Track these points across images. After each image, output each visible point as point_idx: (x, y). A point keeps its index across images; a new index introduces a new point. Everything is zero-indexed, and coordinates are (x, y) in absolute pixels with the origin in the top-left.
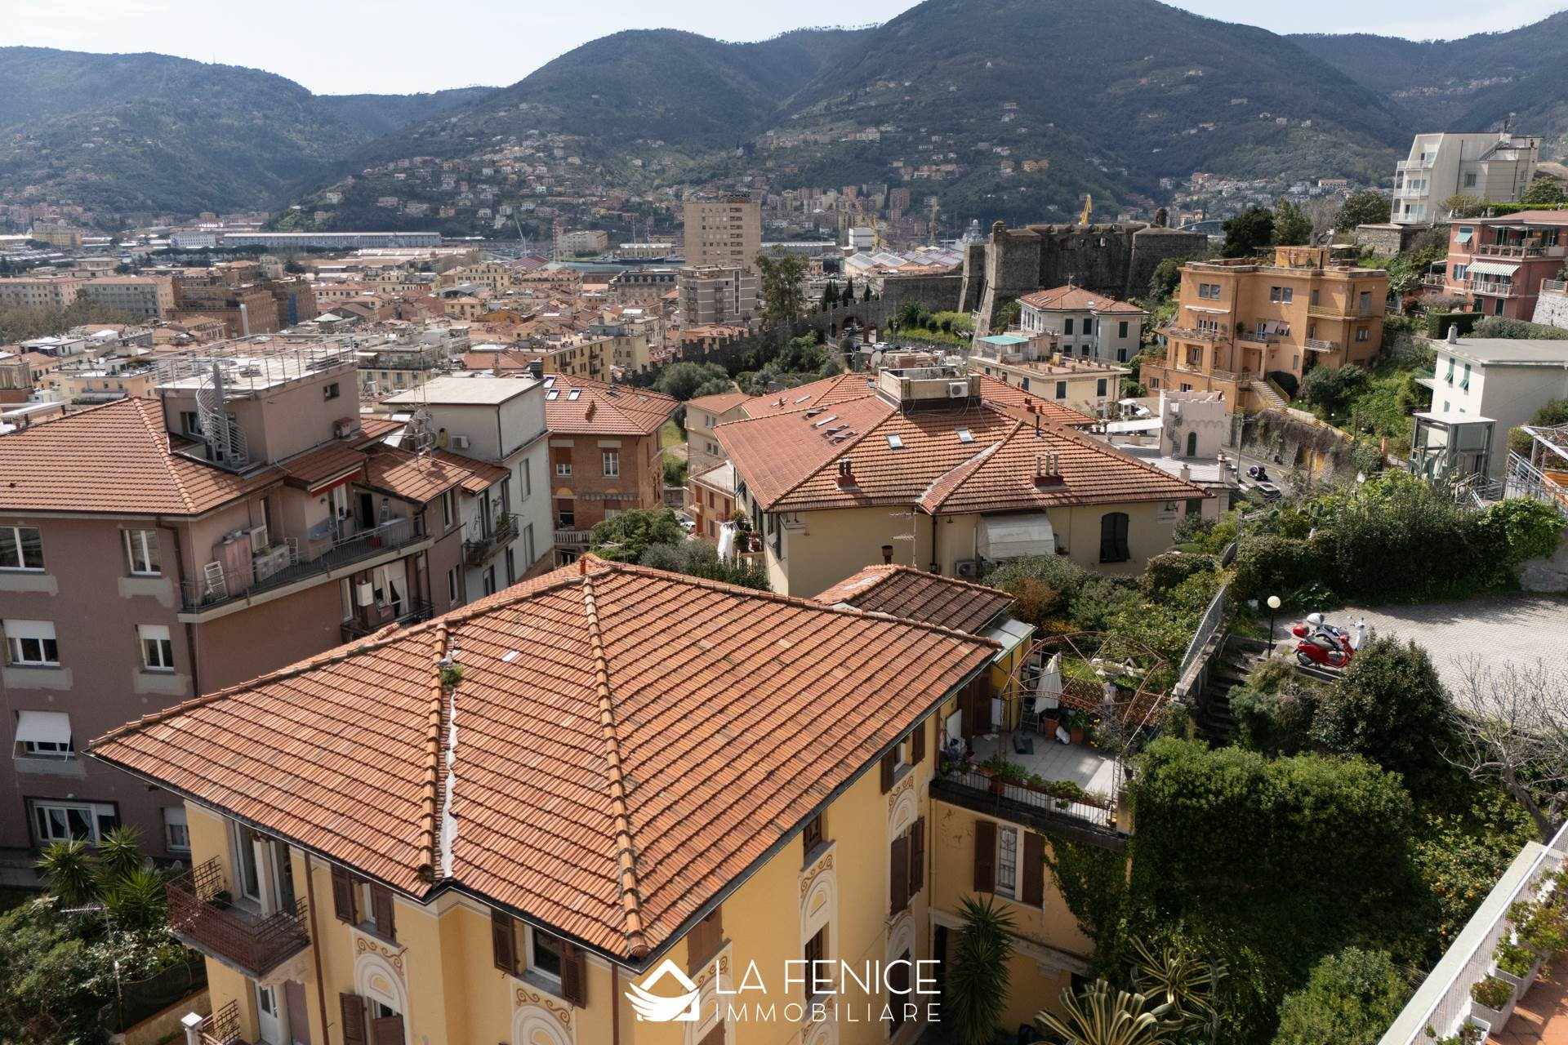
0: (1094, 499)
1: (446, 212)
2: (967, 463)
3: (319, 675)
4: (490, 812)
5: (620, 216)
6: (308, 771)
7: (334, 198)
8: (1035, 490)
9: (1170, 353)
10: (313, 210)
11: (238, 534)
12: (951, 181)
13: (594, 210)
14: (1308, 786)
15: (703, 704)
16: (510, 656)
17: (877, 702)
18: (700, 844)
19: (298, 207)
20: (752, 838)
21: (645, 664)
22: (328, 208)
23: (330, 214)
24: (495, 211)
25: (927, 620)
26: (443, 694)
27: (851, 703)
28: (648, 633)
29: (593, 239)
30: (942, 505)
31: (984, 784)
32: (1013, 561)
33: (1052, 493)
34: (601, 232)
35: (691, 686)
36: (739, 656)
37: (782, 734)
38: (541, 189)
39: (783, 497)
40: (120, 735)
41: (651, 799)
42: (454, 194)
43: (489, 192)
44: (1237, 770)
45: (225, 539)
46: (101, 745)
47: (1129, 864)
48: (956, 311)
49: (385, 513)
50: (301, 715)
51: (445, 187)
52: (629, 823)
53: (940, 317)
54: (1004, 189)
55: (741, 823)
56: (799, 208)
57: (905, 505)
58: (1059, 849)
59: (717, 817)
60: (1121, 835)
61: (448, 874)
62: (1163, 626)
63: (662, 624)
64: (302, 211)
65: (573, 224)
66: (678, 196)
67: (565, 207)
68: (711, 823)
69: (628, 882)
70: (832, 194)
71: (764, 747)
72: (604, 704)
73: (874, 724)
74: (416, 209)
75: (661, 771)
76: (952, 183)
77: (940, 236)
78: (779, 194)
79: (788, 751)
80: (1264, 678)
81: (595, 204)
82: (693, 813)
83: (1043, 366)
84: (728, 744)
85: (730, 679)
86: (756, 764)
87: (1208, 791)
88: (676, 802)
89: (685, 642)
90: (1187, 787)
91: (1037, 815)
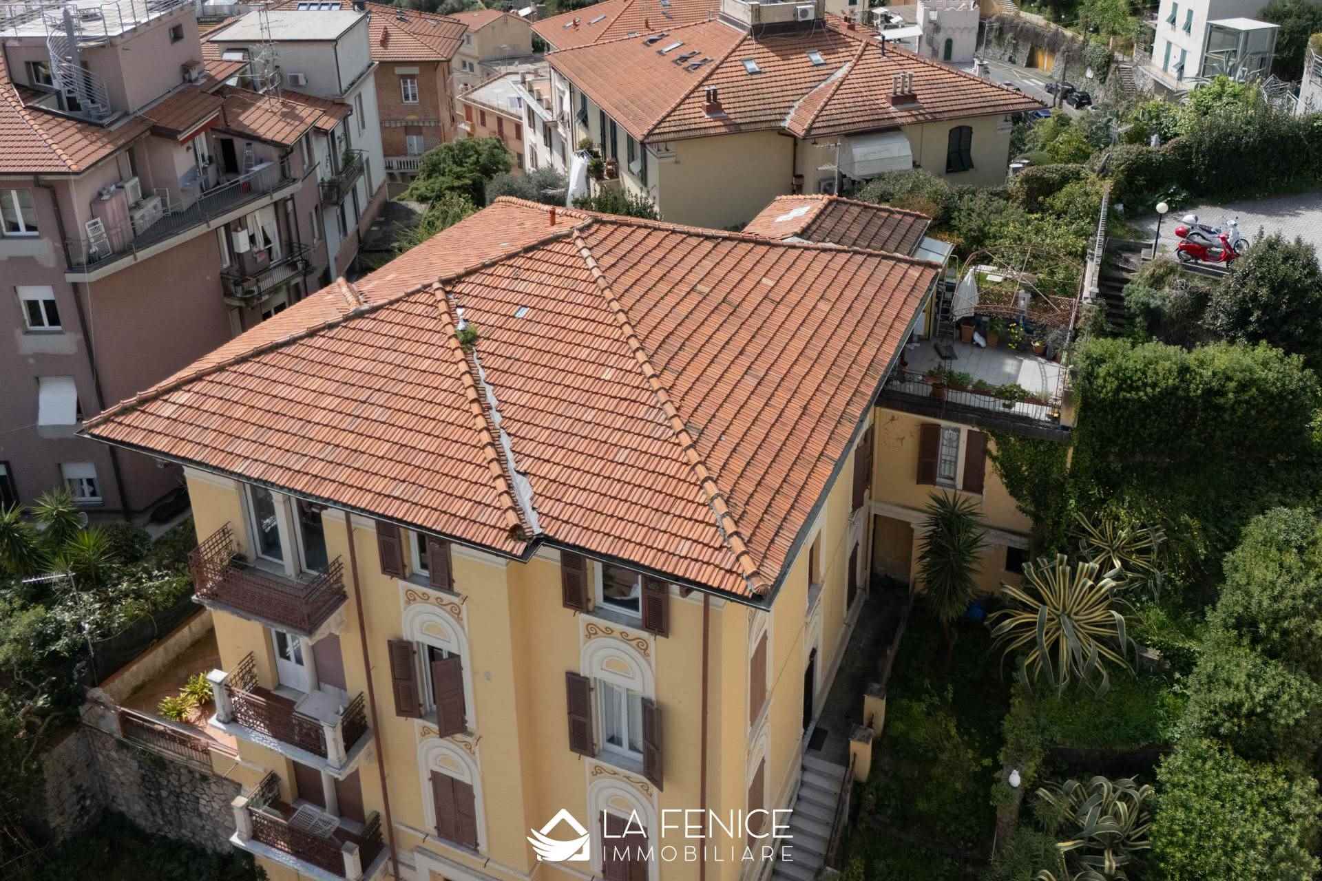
0: (946, 115)
2: (823, 85)
3: (318, 341)
4: (560, 468)
6: (348, 440)
8: (892, 108)
11: (113, 188)
14: (1229, 373)
15: (723, 347)
16: (523, 313)
17: (863, 331)
18: (774, 481)
20: (812, 471)
21: (659, 312)
25: (868, 246)
26: (465, 353)
27: (843, 333)
28: (648, 282)
30: (811, 128)
31: (926, 390)
32: (880, 177)
33: (909, 110)
35: (707, 330)
36: (735, 298)
37: (800, 370)
39: (656, 127)
40: (116, 414)
41: (716, 444)
44: (1167, 364)
45: (100, 194)
46: (97, 425)
47: (1070, 452)
49: (249, 158)
50: (316, 384)
52: (708, 469)
55: (798, 458)
57: (772, 129)
58: (1002, 443)
59: (777, 455)
60: (1065, 428)
61: (538, 531)
62: (1059, 236)
63: (658, 272)
68: (773, 461)
69: (730, 527)
71: (791, 384)
72: (641, 356)
73: (869, 352)
75: (714, 416)
79: (809, 387)
80: (1152, 275)
82: (756, 453)
84: (759, 384)
85: (735, 322)
86: (789, 401)
87: (1145, 385)
88: (738, 444)
89: (685, 288)
90: (1126, 382)
91: (982, 417)
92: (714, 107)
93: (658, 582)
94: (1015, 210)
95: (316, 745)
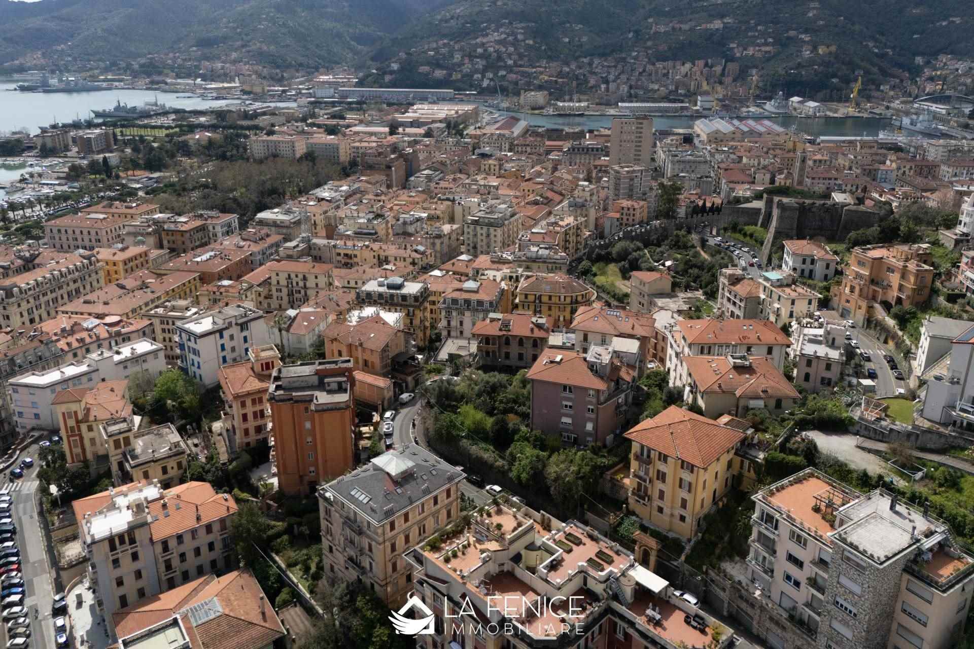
0: (774, 397)
1: (456, 76)
2: (747, 384)
5: (556, 82)
7: (395, 66)
8: (761, 393)
9: (843, 284)
10: (385, 73)
12: (768, 59)
13: (541, 77)
16: (679, 431)
19: (374, 71)
22: (392, 72)
23: (394, 76)
24: (483, 76)
25: (736, 428)
26: (671, 435)
27: (725, 443)
29: (539, 97)
30: (740, 395)
31: (743, 454)
32: (755, 408)
33: (765, 394)
34: (546, 92)
38: (510, 62)
39: (706, 389)
42: (461, 64)
43: (480, 63)
44: (783, 457)
47: (763, 468)
48: (756, 225)
49: (621, 383)
51: (455, 60)
53: (749, 229)
54: (803, 67)
56: (666, 75)
57: (732, 394)
58: (753, 465)
60: (763, 464)
61: (680, 457)
64: (378, 74)
65: (529, 87)
66: (590, 64)
67: (524, 74)
70: (688, 66)
74: (439, 74)
77: (758, 97)
78: (654, 64)
79: (717, 449)
80: (793, 442)
81: (541, 73)
83: (787, 290)
86: (713, 449)
90: (775, 458)
91: (750, 460)
92: (720, 387)
93: (693, 466)
95: (645, 481)
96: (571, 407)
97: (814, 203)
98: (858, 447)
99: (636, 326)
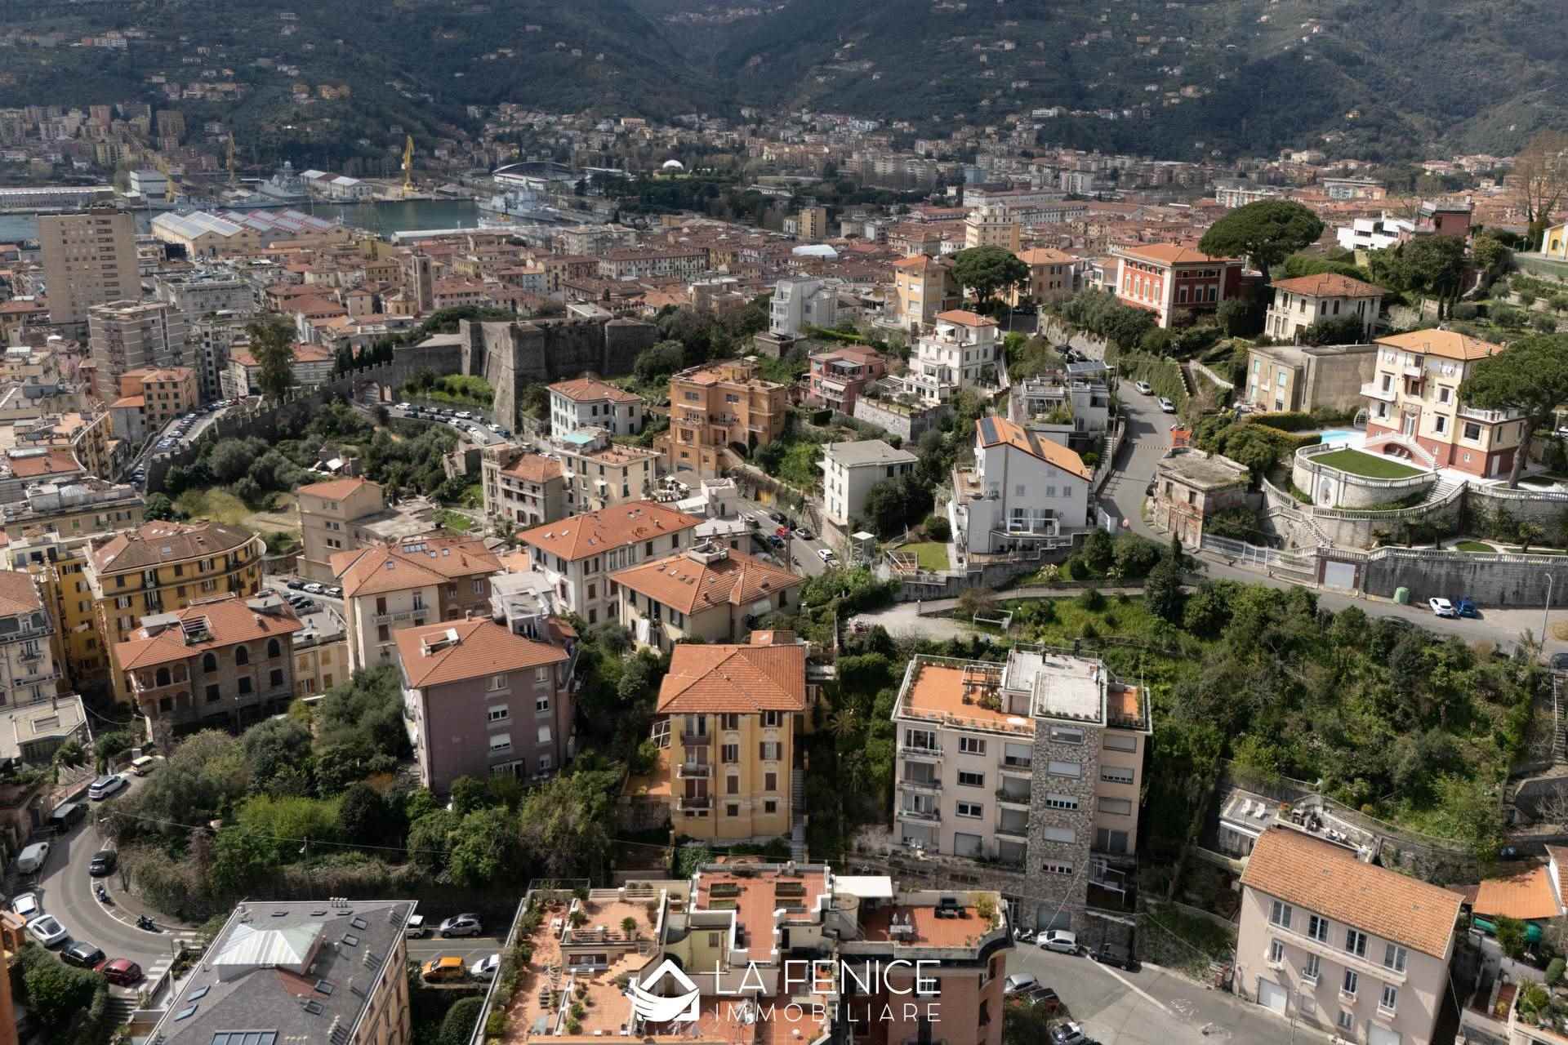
0: (779, 589)
2: (737, 584)
8: (763, 590)
9: (672, 431)
14: (866, 661)
25: (786, 643)
32: (765, 615)
44: (855, 661)
47: (839, 686)
48: (461, 373)
53: (454, 380)
60: (838, 680)
62: (824, 630)
76: (235, 106)
80: (850, 637)
83: (610, 455)
87: (852, 666)
90: (849, 667)
92: (707, 599)
93: (782, 714)
94: (811, 623)
96: (504, 713)
97: (561, 324)
98: (921, 615)
99: (469, 559)
